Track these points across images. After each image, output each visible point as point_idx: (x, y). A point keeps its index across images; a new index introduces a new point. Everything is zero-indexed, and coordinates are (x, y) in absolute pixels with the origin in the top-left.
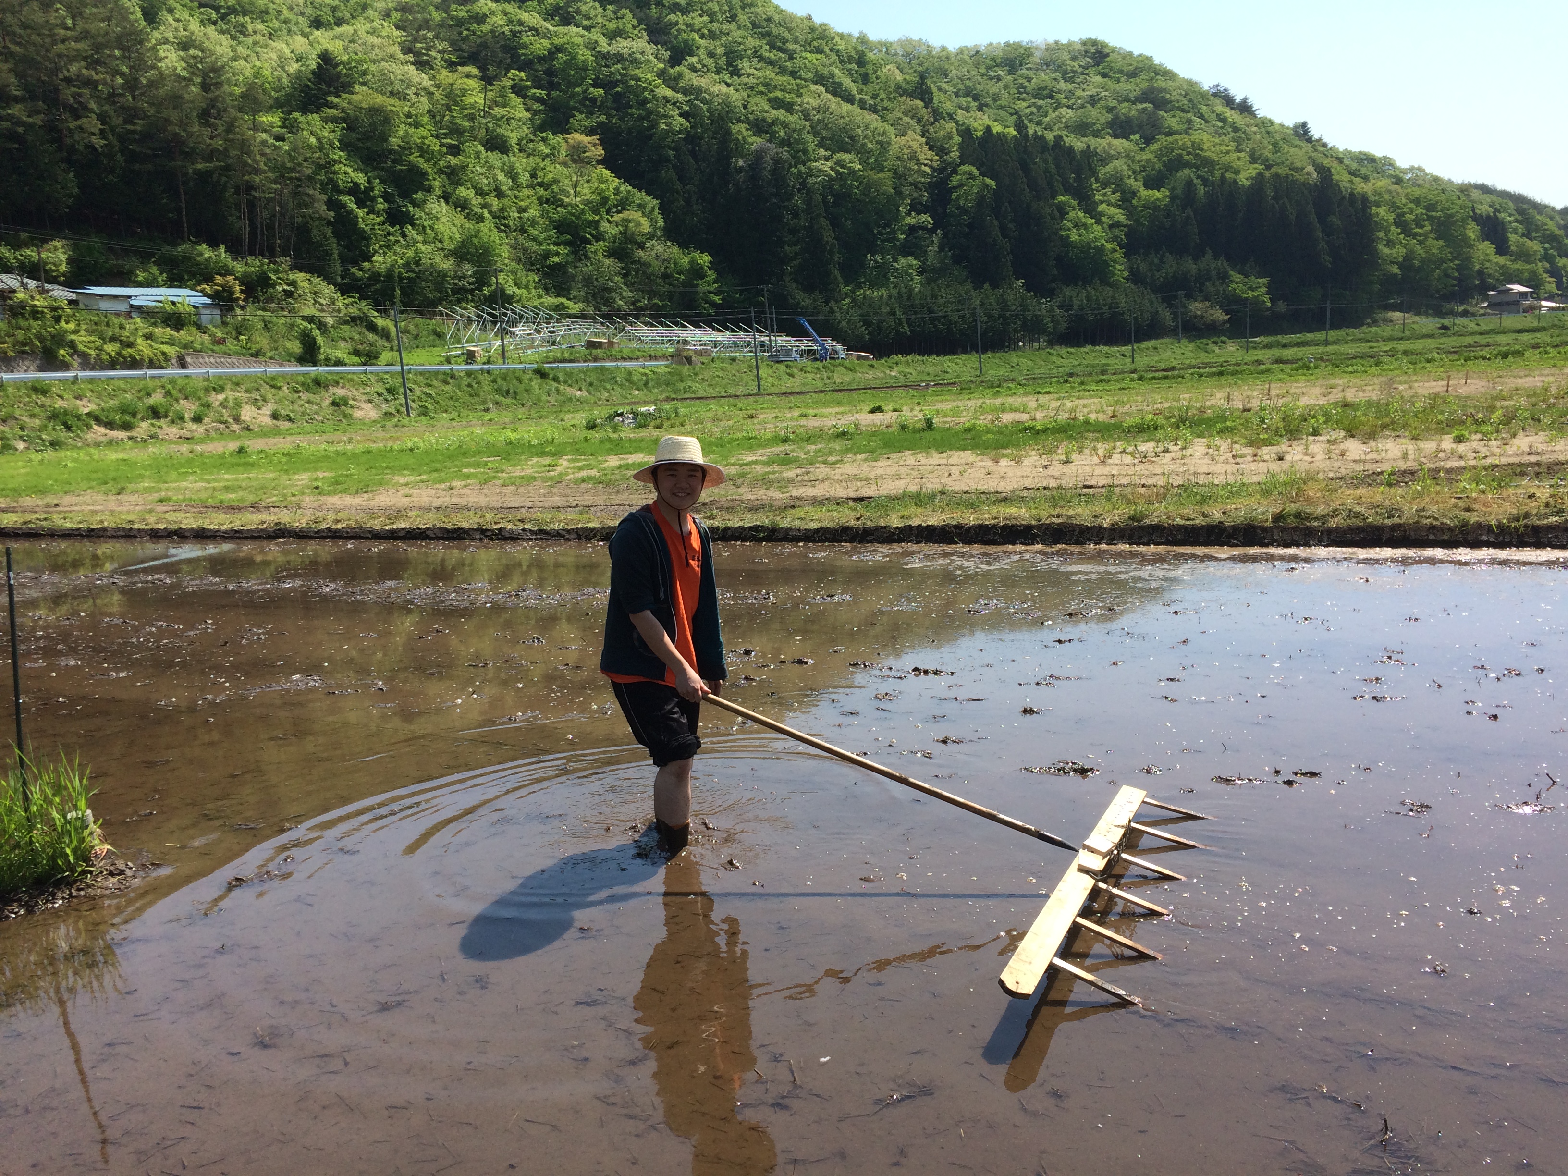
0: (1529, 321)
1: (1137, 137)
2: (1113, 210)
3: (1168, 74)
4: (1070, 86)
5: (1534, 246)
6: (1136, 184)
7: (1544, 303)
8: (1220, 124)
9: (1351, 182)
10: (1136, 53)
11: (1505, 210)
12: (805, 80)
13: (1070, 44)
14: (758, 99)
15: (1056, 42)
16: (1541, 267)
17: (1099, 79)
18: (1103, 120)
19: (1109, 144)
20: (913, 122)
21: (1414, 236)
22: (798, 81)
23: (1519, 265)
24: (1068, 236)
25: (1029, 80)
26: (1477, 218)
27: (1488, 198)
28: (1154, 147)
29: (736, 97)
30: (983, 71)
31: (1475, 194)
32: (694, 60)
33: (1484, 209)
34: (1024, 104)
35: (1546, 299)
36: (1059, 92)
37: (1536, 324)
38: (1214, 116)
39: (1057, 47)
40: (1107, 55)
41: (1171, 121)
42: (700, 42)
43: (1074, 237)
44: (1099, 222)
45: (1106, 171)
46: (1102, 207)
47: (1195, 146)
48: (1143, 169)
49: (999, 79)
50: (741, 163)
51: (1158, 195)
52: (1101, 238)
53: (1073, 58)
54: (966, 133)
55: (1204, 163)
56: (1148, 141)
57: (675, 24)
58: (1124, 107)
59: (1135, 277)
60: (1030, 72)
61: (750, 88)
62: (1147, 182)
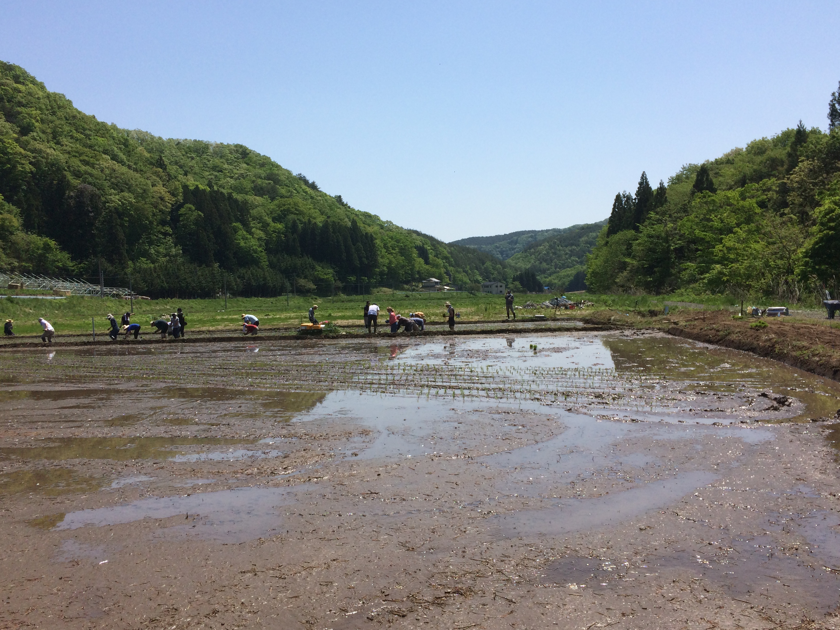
0: (440, 295)
1: (267, 197)
2: (258, 232)
3: (278, 167)
4: (231, 167)
5: (440, 261)
6: (269, 220)
7: (445, 287)
8: (304, 194)
9: (365, 227)
10: (262, 154)
11: (427, 244)
12: (99, 151)
13: (228, 145)
14: (73, 159)
15: (222, 144)
16: (443, 270)
17: (245, 165)
18: (249, 187)
19: (255, 199)
20: (158, 179)
21: (391, 254)
22: (95, 152)
23: (434, 269)
24: (239, 243)
25: (209, 161)
26: (417, 247)
27: (419, 238)
28: (276, 202)
29: (63, 158)
30: (184, 153)
31: (414, 236)
32: (35, 134)
33: (419, 243)
34: (208, 173)
35: (446, 285)
36: (226, 169)
37: (443, 296)
38: (301, 190)
39: (221, 146)
40: (248, 154)
41: (283, 191)
42: (37, 124)
43: (242, 244)
44: (253, 237)
45: (254, 212)
46: (254, 230)
47: (295, 204)
48: (271, 213)
49: (193, 158)
50: (72, 194)
51: (279, 226)
52: (255, 245)
53: (231, 153)
54: (185, 187)
55: (301, 213)
56: (273, 199)
57: (20, 113)
58: (259, 181)
59: (271, 265)
60: (209, 157)
61: (69, 153)
62: (274, 219)
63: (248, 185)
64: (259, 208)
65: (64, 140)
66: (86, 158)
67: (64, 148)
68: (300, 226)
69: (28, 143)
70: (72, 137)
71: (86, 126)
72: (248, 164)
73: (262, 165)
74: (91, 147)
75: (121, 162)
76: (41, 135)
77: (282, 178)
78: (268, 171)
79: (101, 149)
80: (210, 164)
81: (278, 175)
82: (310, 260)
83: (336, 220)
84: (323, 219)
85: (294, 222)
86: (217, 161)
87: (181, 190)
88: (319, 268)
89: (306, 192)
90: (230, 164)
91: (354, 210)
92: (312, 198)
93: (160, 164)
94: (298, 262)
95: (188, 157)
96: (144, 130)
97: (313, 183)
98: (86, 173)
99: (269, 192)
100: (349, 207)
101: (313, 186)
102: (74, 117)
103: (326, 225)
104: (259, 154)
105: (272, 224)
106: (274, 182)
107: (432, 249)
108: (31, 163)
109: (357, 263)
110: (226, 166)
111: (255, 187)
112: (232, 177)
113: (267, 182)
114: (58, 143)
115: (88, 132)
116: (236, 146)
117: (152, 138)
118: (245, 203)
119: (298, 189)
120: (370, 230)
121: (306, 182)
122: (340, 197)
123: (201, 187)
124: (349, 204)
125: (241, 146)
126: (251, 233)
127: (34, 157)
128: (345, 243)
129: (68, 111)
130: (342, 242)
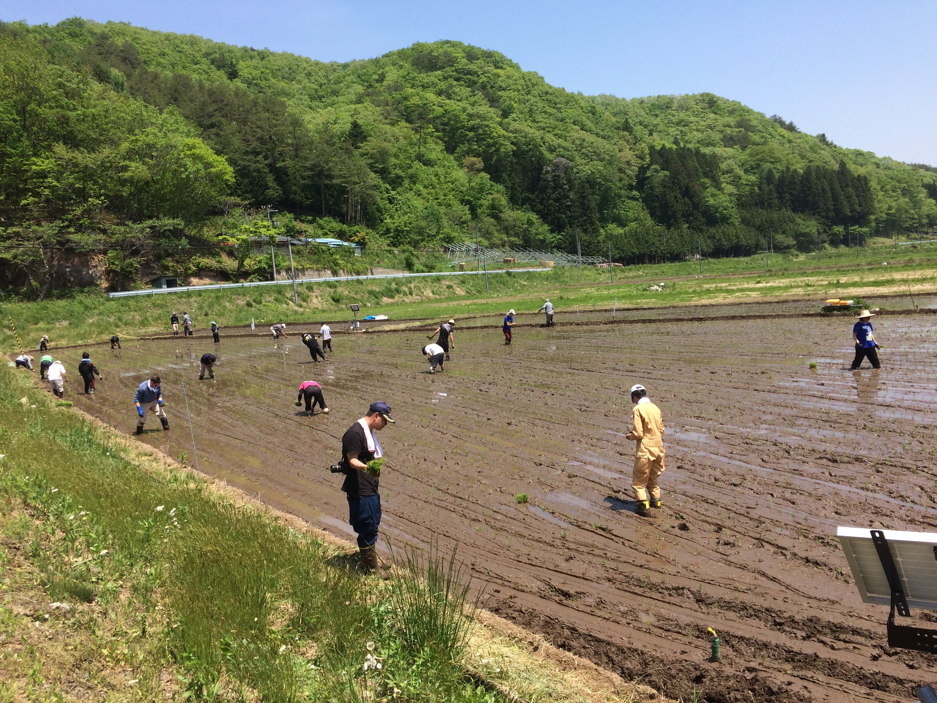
1: (738, 146)
2: (729, 187)
3: (749, 111)
4: (696, 119)
6: (741, 173)
8: (781, 138)
9: (856, 168)
10: (731, 99)
12: (570, 123)
13: (694, 96)
14: (548, 135)
15: (686, 95)
17: (712, 116)
18: (718, 138)
19: (724, 151)
20: (625, 143)
21: (891, 197)
22: (566, 125)
24: (708, 201)
25: (674, 116)
26: (925, 186)
27: (929, 173)
28: (748, 151)
29: (538, 134)
30: (648, 111)
31: (922, 172)
32: (514, 115)
33: (928, 180)
34: (673, 129)
36: (691, 123)
38: (777, 133)
39: (687, 98)
40: (716, 102)
41: (756, 138)
42: (515, 105)
43: (711, 201)
44: (723, 193)
45: (724, 166)
46: (723, 185)
47: (771, 151)
48: (743, 165)
49: (657, 116)
50: (549, 169)
51: (753, 178)
52: (726, 201)
53: (697, 104)
54: (652, 148)
55: (777, 160)
56: (744, 148)
57: (502, 97)
58: (728, 131)
59: (744, 221)
60: (673, 112)
61: (544, 129)
62: (746, 171)
63: (716, 136)
64: (729, 161)
65: (539, 117)
66: (559, 132)
67: (540, 124)
68: (777, 175)
69: (509, 124)
70: (546, 112)
71: (557, 101)
72: (716, 114)
73: (732, 112)
74: (562, 120)
75: (590, 131)
76: (520, 116)
77: (754, 123)
78: (738, 118)
79: (572, 121)
80: (675, 120)
81: (750, 120)
82: (789, 213)
83: (819, 163)
84: (804, 164)
85: (770, 171)
86: (682, 115)
87: (647, 151)
88: (799, 221)
89: (783, 136)
90: (697, 116)
91: (841, 149)
92: (790, 141)
93: (627, 127)
94: (775, 216)
95: (653, 115)
96: (608, 94)
97: (791, 123)
98: (559, 146)
99: (739, 141)
100: (835, 146)
101: (791, 128)
102: (547, 93)
103: (808, 171)
104: (728, 100)
105: (744, 176)
106: (746, 130)
108: (512, 143)
109: (847, 211)
110: (692, 119)
111: (725, 137)
112: (698, 130)
113: (737, 130)
114: (534, 121)
115: (559, 106)
116: (702, 95)
117: (617, 100)
118: (714, 156)
119: (774, 133)
120: (861, 171)
121: (782, 123)
122: (823, 135)
123: (668, 145)
124: (835, 143)
125: (708, 95)
126: (720, 189)
127: (515, 137)
128: (832, 189)
129: (541, 88)
130: (828, 189)
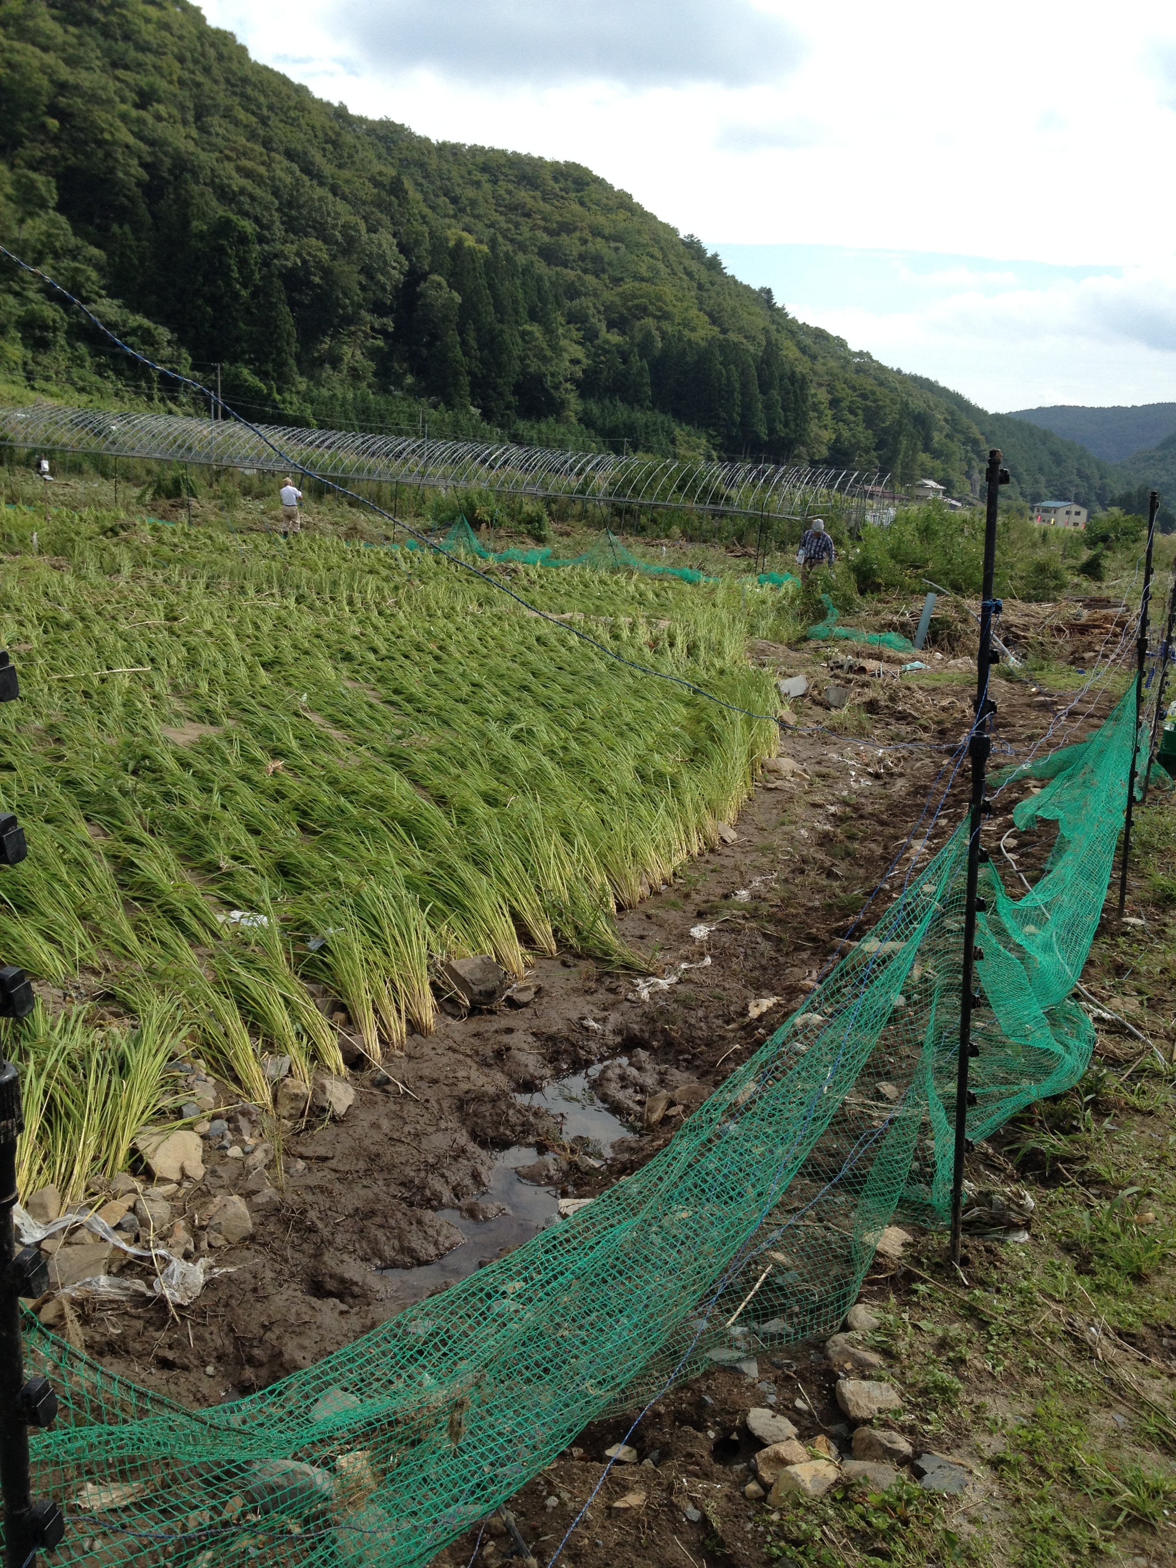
2: (574, 347)
6: (601, 326)
8: (686, 278)
9: (797, 360)
10: (617, 187)
13: (553, 163)
14: (225, 164)
15: (541, 158)
18: (574, 253)
22: (271, 153)
23: (938, 463)
36: (538, 212)
38: (681, 268)
40: (589, 184)
41: (641, 267)
43: (534, 367)
46: (564, 342)
47: (658, 296)
48: (607, 310)
50: (202, 227)
51: (618, 339)
54: (438, 240)
55: (666, 316)
62: (611, 325)
63: (573, 248)
64: (584, 300)
65: (216, 124)
66: (250, 164)
67: (213, 140)
68: (659, 343)
69: (144, 122)
70: (232, 119)
71: (265, 101)
72: (582, 204)
73: (613, 210)
74: (264, 142)
75: (320, 178)
76: (174, 112)
77: (647, 239)
79: (283, 149)
80: (510, 200)
81: (640, 232)
82: (665, 416)
83: (738, 339)
84: (710, 334)
85: (648, 333)
87: (428, 245)
88: (681, 435)
90: (550, 202)
91: (792, 322)
93: (397, 189)
94: (641, 417)
95: (471, 182)
96: (399, 121)
97: (716, 255)
99: (611, 266)
100: (783, 315)
101: (712, 263)
102: (245, 80)
103: (713, 347)
104: (611, 187)
105: (605, 334)
106: (628, 248)
107: (946, 420)
108: (143, 165)
109: (762, 431)
110: (540, 205)
111: (588, 253)
112: (545, 229)
113: (613, 245)
114: (203, 128)
116: (568, 165)
117: (409, 137)
119: (675, 265)
121: (698, 253)
122: (769, 292)
123: (471, 244)
124: (786, 309)
125: (576, 167)
127: (150, 154)
128: (744, 386)
129: (234, 66)
130: (737, 385)
